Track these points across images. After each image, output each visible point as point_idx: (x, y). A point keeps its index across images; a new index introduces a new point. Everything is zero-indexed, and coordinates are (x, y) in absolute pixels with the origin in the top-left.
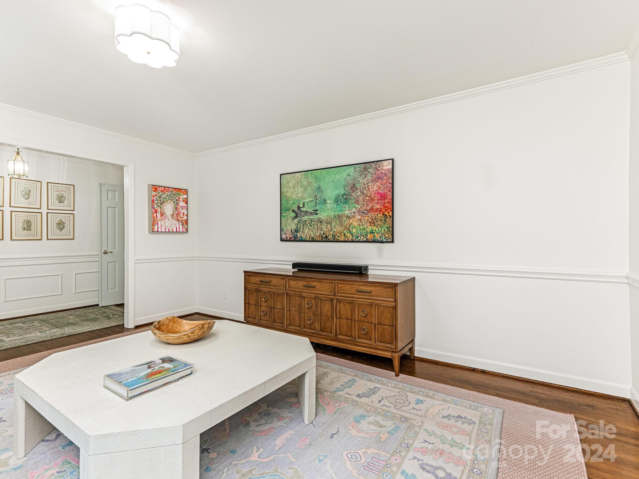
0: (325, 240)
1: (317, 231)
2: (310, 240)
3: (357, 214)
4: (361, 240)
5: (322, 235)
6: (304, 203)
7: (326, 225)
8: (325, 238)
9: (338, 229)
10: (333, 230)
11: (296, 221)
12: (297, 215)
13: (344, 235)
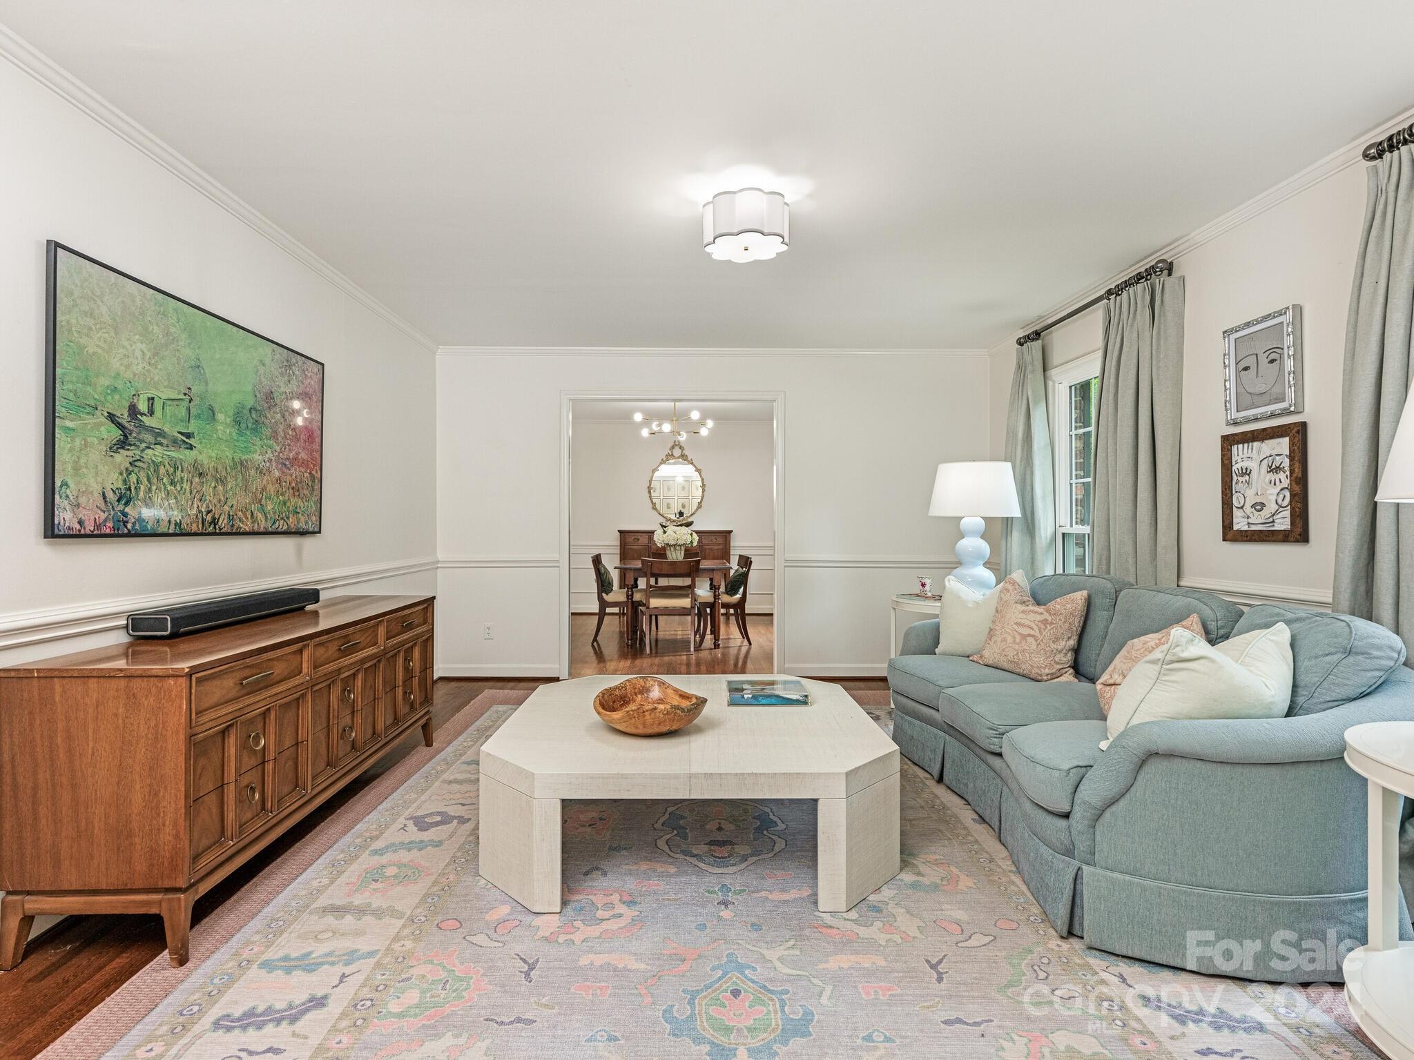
0: (211, 529)
1: (190, 503)
2: (171, 531)
3: (274, 464)
4: (279, 530)
5: (204, 514)
6: (153, 399)
7: (213, 485)
8: (211, 523)
9: (240, 499)
10: (229, 503)
11: (122, 458)
12: (125, 436)
13: (252, 515)
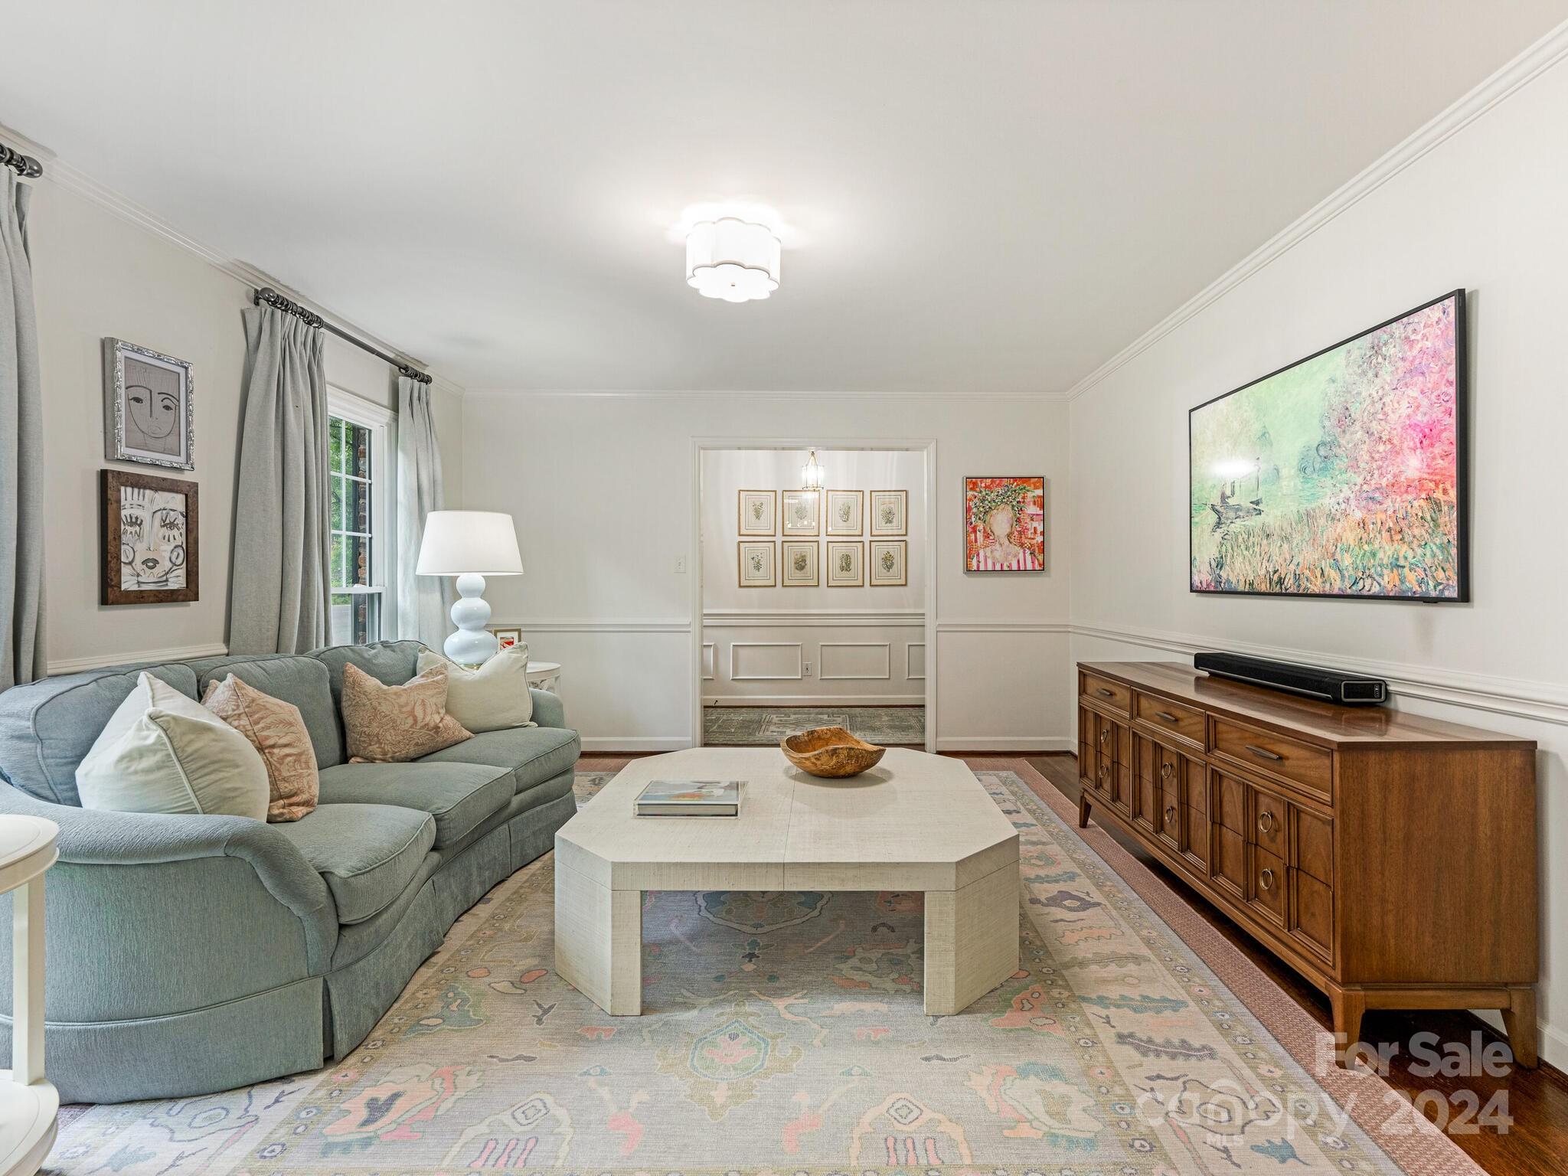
0: (1278, 589)
1: (1260, 564)
2: (1246, 590)
3: (1353, 502)
4: (1365, 592)
5: (1272, 573)
7: (1279, 545)
8: (1277, 583)
9: (1309, 555)
10: (1295, 562)
11: (1218, 535)
12: (1220, 518)
13: (1323, 574)
